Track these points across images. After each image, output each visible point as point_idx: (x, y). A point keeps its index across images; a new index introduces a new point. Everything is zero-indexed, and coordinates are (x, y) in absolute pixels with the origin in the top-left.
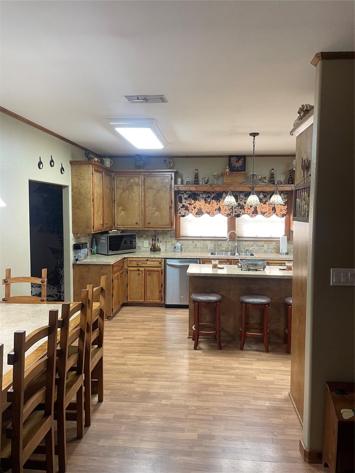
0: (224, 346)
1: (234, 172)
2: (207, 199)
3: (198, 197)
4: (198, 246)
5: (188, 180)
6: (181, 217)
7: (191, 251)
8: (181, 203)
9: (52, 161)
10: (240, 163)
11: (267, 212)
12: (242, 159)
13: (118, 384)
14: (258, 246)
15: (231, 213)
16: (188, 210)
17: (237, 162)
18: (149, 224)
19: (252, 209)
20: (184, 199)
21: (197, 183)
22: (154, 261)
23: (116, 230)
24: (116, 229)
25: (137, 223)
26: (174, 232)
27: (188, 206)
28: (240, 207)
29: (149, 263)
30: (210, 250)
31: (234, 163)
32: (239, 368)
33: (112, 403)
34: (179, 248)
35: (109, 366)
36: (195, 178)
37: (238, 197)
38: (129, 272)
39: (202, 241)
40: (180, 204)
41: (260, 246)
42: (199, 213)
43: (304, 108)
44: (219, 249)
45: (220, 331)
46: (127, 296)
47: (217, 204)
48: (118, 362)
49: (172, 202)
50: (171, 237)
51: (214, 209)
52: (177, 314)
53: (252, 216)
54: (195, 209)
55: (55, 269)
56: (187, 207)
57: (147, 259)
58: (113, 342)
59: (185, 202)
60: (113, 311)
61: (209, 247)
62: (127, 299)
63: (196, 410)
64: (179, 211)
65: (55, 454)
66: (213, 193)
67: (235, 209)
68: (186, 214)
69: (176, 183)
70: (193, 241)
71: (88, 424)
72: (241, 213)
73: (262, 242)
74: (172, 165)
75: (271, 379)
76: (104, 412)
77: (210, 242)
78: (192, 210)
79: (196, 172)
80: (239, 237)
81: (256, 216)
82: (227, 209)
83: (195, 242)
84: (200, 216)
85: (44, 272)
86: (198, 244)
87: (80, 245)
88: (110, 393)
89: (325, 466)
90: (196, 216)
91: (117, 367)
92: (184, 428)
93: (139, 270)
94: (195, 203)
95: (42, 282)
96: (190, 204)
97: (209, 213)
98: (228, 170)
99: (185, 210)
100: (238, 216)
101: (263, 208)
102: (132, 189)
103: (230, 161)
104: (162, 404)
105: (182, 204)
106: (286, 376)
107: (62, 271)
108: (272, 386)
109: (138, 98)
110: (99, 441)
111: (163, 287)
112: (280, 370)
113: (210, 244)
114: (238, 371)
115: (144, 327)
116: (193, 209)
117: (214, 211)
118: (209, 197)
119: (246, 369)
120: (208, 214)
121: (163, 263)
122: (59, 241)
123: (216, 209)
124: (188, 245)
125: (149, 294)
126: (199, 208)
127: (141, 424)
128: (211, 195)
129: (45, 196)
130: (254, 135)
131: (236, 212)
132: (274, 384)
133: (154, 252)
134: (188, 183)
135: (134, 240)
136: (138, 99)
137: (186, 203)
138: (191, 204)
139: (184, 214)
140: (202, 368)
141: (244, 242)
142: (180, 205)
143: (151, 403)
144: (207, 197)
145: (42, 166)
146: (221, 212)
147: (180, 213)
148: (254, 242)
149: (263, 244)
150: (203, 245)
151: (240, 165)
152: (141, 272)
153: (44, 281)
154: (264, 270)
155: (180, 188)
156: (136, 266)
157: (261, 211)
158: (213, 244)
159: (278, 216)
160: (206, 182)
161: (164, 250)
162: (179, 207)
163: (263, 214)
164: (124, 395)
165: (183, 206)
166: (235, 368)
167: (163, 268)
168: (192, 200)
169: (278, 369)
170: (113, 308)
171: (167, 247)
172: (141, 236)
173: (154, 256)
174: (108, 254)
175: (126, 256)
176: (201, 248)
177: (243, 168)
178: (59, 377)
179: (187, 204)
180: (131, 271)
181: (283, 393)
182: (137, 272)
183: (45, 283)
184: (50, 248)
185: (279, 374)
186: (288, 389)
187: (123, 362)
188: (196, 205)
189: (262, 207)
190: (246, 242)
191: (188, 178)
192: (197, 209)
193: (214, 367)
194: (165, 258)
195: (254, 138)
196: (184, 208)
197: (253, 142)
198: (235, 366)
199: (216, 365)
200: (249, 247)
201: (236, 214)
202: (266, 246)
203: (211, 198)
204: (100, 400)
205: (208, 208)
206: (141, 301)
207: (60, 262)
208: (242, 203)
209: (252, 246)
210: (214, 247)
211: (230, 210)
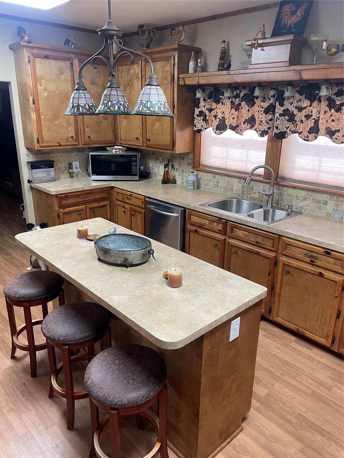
2: (234, 99)
3: (221, 97)
4: (220, 185)
5: (199, 64)
7: (212, 191)
8: (199, 107)
11: (339, 131)
14: (315, 201)
15: (269, 128)
16: (207, 121)
18: (149, 140)
19: (311, 123)
20: (203, 101)
22: (137, 198)
24: (121, 145)
25: (137, 139)
26: (192, 157)
28: (287, 118)
29: (134, 200)
30: (235, 194)
34: (191, 184)
36: (220, 59)
38: (116, 207)
39: (226, 178)
41: (319, 202)
42: (221, 127)
44: (248, 194)
47: (249, 110)
49: (174, 107)
53: (308, 137)
54: (215, 119)
56: (206, 115)
57: (132, 193)
59: (204, 107)
61: (234, 188)
64: (193, 122)
66: (244, 88)
67: (277, 121)
68: (203, 128)
70: (215, 175)
72: (288, 131)
73: (324, 195)
77: (237, 180)
79: (223, 46)
80: (283, 179)
81: (316, 137)
82: (264, 122)
83: (217, 176)
84: (221, 133)
86: (220, 181)
90: (216, 133)
93: (124, 207)
94: (216, 107)
96: (210, 110)
97: (234, 128)
98: (259, 36)
99: (202, 120)
100: (282, 136)
101: (333, 121)
103: (279, 14)
105: (199, 110)
113: (236, 184)
116: (213, 119)
117: (242, 123)
118: (237, 96)
120: (232, 129)
121: (144, 203)
123: (246, 120)
124: (208, 180)
126: (221, 118)
128: (240, 92)
131: (277, 128)
135: (134, 163)
137: (206, 107)
138: (212, 110)
139: (200, 128)
141: (291, 189)
142: (197, 111)
144: (234, 97)
147: (194, 126)
148: (310, 193)
149: (326, 199)
150: (227, 185)
152: (126, 209)
156: (122, 200)
157: (327, 128)
158: (241, 185)
161: (181, 183)
162: (196, 115)
163: (331, 134)
165: (201, 112)
167: (145, 210)
168: (212, 103)
172: (157, 159)
174: (92, 178)
175: (113, 184)
176: (224, 188)
177: (300, 27)
179: (206, 110)
180: (118, 207)
182: (123, 210)
188: (217, 112)
189: (333, 118)
190: (295, 190)
191: (199, 61)
192: (218, 120)
196: (201, 118)
200: (298, 200)
201: (278, 132)
202: (331, 204)
203: (240, 99)
205: (234, 118)
208: (292, 109)
209: (304, 200)
210: (242, 190)
211: (268, 123)
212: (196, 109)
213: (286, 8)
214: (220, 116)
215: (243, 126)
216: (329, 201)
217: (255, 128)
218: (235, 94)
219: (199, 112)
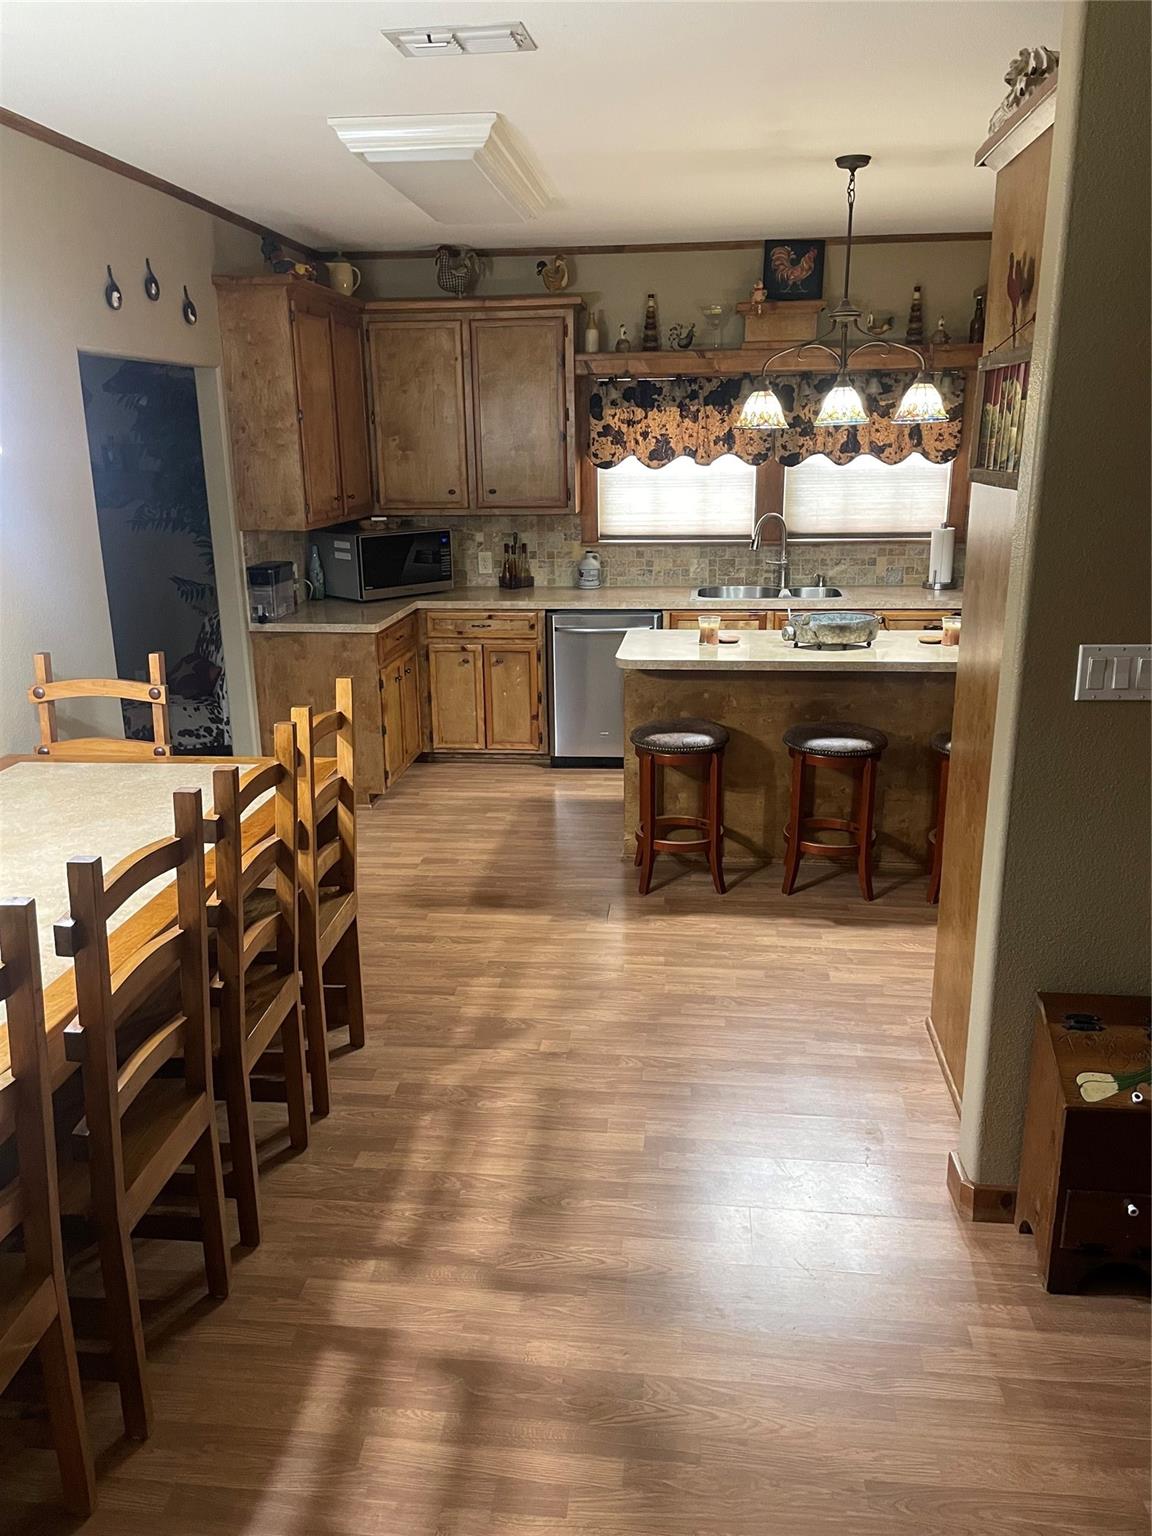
0: (733, 884)
1: (780, 304)
2: (687, 401)
3: (656, 396)
4: (656, 568)
5: (623, 337)
6: (599, 469)
7: (635, 584)
8: (600, 418)
9: (151, 280)
10: (802, 270)
11: (890, 446)
12: (812, 254)
13: (410, 997)
14: (855, 562)
15: (768, 449)
16: (623, 444)
17: (795, 263)
18: (493, 492)
19: (842, 437)
20: (609, 406)
21: (652, 344)
22: (511, 620)
23: (385, 519)
24: (385, 513)
25: (451, 493)
26: (578, 521)
27: (624, 428)
28: (798, 430)
29: (498, 627)
30: (696, 579)
31: (782, 267)
32: (777, 947)
33: (391, 1050)
34: (594, 576)
35: (382, 944)
36: (646, 328)
37: (795, 395)
38: (432, 656)
39: (669, 552)
40: (597, 422)
41: (863, 562)
42: (660, 455)
43: (1027, 63)
44: (725, 574)
45: (720, 840)
46: (431, 733)
47: (723, 421)
48: (407, 931)
49: (567, 417)
50: (565, 539)
51: (712, 438)
52: (590, 786)
53: (840, 458)
54: (645, 439)
55: (197, 647)
56: (620, 432)
57: (491, 612)
58: (391, 872)
59: (614, 416)
60: (386, 778)
61: (692, 570)
62: (431, 740)
63: (642, 1070)
64: (593, 449)
65: (227, 1196)
66: (709, 381)
67: (782, 436)
68: (615, 459)
69: (580, 348)
70: (641, 550)
71: (321, 1110)
72: (803, 451)
73: (871, 550)
74: (564, 282)
75: (876, 979)
76: (366, 1074)
77: (698, 551)
78: (637, 442)
79: (651, 303)
80: (793, 535)
81: (852, 458)
82: (756, 439)
83: (647, 552)
84: (663, 465)
85: (154, 660)
86: (656, 562)
87: (267, 569)
88: (388, 1021)
90: (648, 466)
91: (405, 946)
92: (606, 1120)
93: (464, 649)
94: (646, 417)
95: (151, 693)
96: (630, 423)
97: (693, 454)
98: (759, 296)
99: (612, 443)
100: (793, 460)
101: (877, 430)
102: (431, 373)
103: (767, 260)
104: (541, 1053)
105: (603, 423)
106: (921, 971)
107: (219, 656)
108: (876, 1001)
109: (429, 36)
110: (355, 1157)
111: (544, 701)
112: (904, 953)
113: (696, 560)
114: (774, 956)
115: (486, 827)
116: (640, 439)
117: (712, 444)
118: (693, 396)
119: (799, 950)
120: (689, 455)
121: (540, 627)
122: (202, 555)
123: (718, 437)
124: (624, 564)
125: (498, 725)
126: (659, 437)
127: (479, 1108)
128: (701, 388)
129: (141, 402)
130: (854, 163)
131: (784, 447)
132: (883, 995)
133: (511, 588)
134: (622, 346)
135: (443, 551)
136: (430, 41)
137: (617, 417)
138: (634, 423)
139: (609, 458)
140: (662, 947)
141: (811, 551)
142: (597, 426)
143: (509, 1049)
144: (687, 397)
145: (120, 298)
146: (736, 448)
147: (596, 456)
148: (845, 551)
149: (873, 556)
150: (675, 564)
151: (805, 275)
152: (471, 654)
153: (159, 692)
154: (869, 644)
155: (593, 366)
156: (456, 635)
157: (871, 443)
158: (707, 560)
159: (927, 458)
160: (684, 342)
161: (546, 583)
162: (594, 435)
163: (878, 451)
164: (429, 1028)
165: (607, 428)
166: (766, 949)
167: (541, 641)
168: (635, 409)
169: (898, 948)
170: (388, 769)
171: (553, 572)
172: (469, 537)
173: (512, 605)
174: (361, 597)
175: (420, 604)
176: (667, 573)
177: (814, 288)
178: (222, 983)
179: (619, 424)
180: (438, 654)
181: (909, 1020)
182: (461, 657)
183: (163, 700)
184: (176, 580)
185: (899, 965)
186: (926, 1009)
187: (424, 932)
188: (648, 426)
189: (877, 426)
190: (818, 550)
191: (623, 330)
192: (654, 440)
193: (701, 945)
194: (547, 611)
195: (853, 175)
196: (610, 439)
197: (850, 191)
198: (767, 941)
199: (707, 941)
200: (824, 568)
201: (786, 454)
202: (882, 560)
203: (701, 399)
204: (357, 1042)
205: (691, 436)
206: (477, 747)
207: (212, 626)
209: (837, 564)
210: (710, 570)
211: (765, 441)
212: (593, 421)
213: (779, 253)
214: (657, 433)
215: (714, 449)
216: (878, 559)
217: (734, 451)
218: (689, 392)
219: (604, 427)
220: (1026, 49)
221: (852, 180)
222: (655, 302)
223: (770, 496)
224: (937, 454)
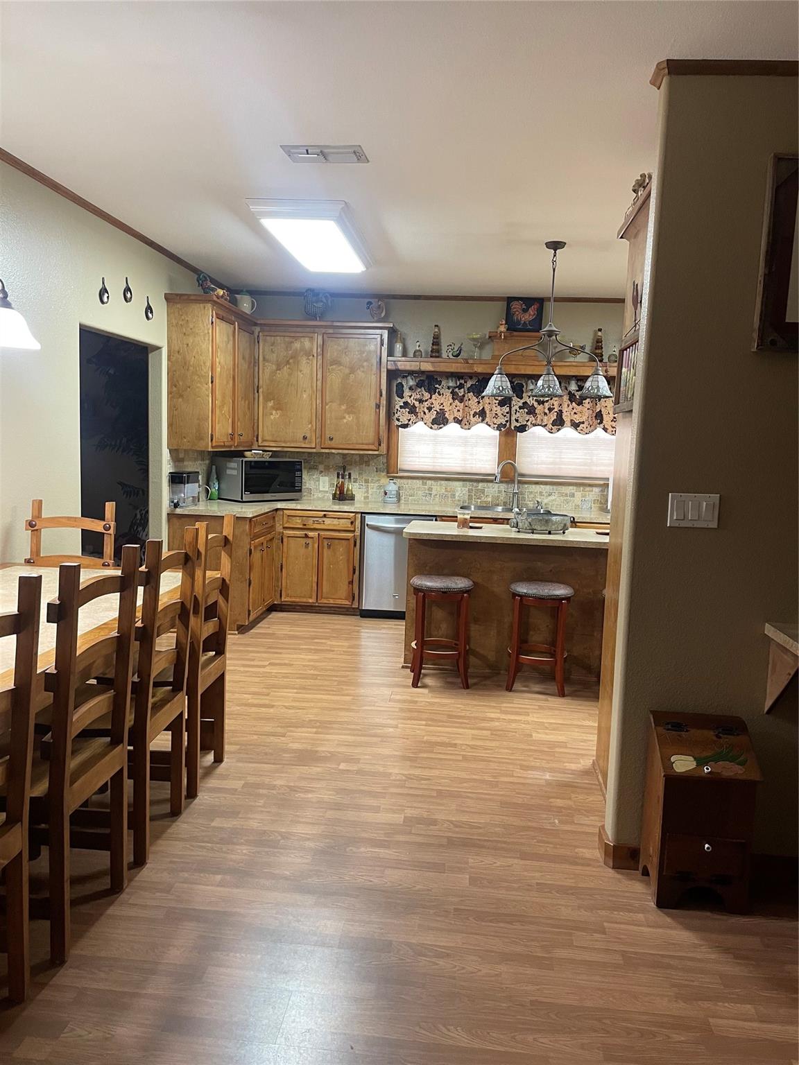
0: (475, 684)
1: (515, 333)
2: (457, 390)
3: (437, 386)
4: (434, 492)
5: (418, 348)
6: (400, 429)
7: (420, 502)
8: (402, 397)
9: (128, 289)
10: (530, 315)
11: (583, 423)
12: (535, 306)
13: (255, 737)
14: (561, 494)
15: (507, 421)
16: (416, 414)
17: (525, 311)
18: (331, 439)
19: (553, 416)
20: (408, 390)
21: (437, 354)
22: (338, 518)
23: (261, 452)
24: (261, 448)
25: (305, 438)
26: (385, 461)
28: (526, 410)
29: (329, 522)
30: (459, 501)
31: (517, 313)
32: (499, 719)
33: (240, 765)
34: (393, 495)
35: (238, 708)
36: (433, 344)
37: (524, 389)
38: (285, 540)
39: (443, 482)
40: (400, 399)
41: (566, 495)
42: (440, 420)
44: (478, 498)
45: (467, 652)
46: (281, 591)
47: (479, 402)
48: (256, 702)
49: (381, 395)
50: (377, 472)
51: (472, 413)
52: (384, 628)
53: (552, 429)
54: (429, 411)
55: (130, 530)
56: (414, 406)
57: (325, 513)
58: (247, 669)
59: (410, 397)
60: (249, 615)
61: (457, 494)
62: (281, 596)
63: (405, 781)
64: (396, 416)
65: (129, 828)
66: (471, 378)
67: (516, 413)
68: (410, 423)
69: (391, 353)
70: (425, 481)
71: (192, 794)
72: (529, 423)
73: (571, 488)
74: (383, 315)
75: (562, 738)
76: (224, 777)
77: (461, 483)
78: (425, 413)
79: (436, 330)
80: (523, 475)
81: (559, 429)
82: (499, 414)
83: (429, 482)
84: (441, 428)
85: (110, 507)
86: (434, 488)
87: (182, 473)
88: (239, 750)
89: (643, 875)
90: (431, 428)
91: (254, 709)
92: (380, 807)
93: (306, 536)
94: (431, 398)
95: (104, 527)
96: (421, 401)
97: (459, 421)
98: (503, 329)
99: (409, 413)
100: (522, 429)
101: (575, 413)
102: (297, 363)
103: (508, 308)
104: (340, 770)
105: (404, 400)
106: (591, 736)
107: (145, 534)
108: (561, 750)
109: (307, 151)
110: (213, 821)
111: (357, 572)
112: (583, 726)
113: (459, 489)
114: (497, 724)
115: (313, 647)
116: (427, 411)
117: (472, 416)
118: (461, 386)
119: (515, 721)
120: (457, 422)
121: (358, 523)
122: (141, 469)
123: (475, 412)
124: (414, 489)
125: (326, 587)
126: (438, 410)
127: (296, 797)
128: (466, 382)
129: (110, 371)
130: (555, 246)
131: (517, 421)
132: (566, 747)
133: (339, 500)
134: (417, 354)
135: (298, 474)
136: (308, 154)
137: (412, 398)
138: (423, 401)
139: (406, 423)
140: (425, 716)
141: (534, 486)
142: (399, 402)
143: (318, 767)
144: (456, 387)
145: (108, 297)
146: (487, 420)
147: (398, 420)
148: (555, 487)
149: (573, 491)
150: (446, 491)
151: (531, 318)
152: (311, 539)
153: (110, 526)
154: (564, 533)
155: (399, 364)
156: (301, 526)
157: (571, 420)
158: (467, 489)
159: (606, 432)
160: (455, 354)
161: (363, 498)
162: (397, 407)
163: (576, 425)
164: (266, 754)
165: (406, 403)
166: (492, 720)
167: (358, 533)
168: (424, 392)
169: (579, 723)
170: (251, 609)
171: (367, 492)
172: (313, 468)
173: (340, 508)
174: (242, 498)
175: (279, 505)
176: (441, 496)
177: (537, 324)
178: (139, 679)
179: (414, 401)
180: (289, 538)
181: (582, 761)
182: (303, 541)
183: (112, 531)
184: (120, 483)
185: (578, 732)
186: (593, 756)
187: (267, 702)
188: (432, 404)
189: (575, 411)
190: (538, 486)
191: (418, 344)
192: (435, 412)
193: (450, 716)
194: (362, 513)
195: (555, 252)
196: (408, 410)
197: (553, 262)
198: (493, 715)
199: (454, 714)
200: (542, 497)
201: (518, 425)
202: (578, 495)
203: (466, 389)
204: (219, 760)
205: (459, 411)
206: (310, 601)
207: (141, 515)
208: (531, 401)
209: (549, 495)
210: (469, 495)
211: (505, 416)
212: (397, 399)
213: (516, 306)
214: (437, 408)
215: (473, 420)
216: (576, 493)
217: (485, 422)
218: (458, 384)
219: (404, 403)
220: (644, 174)
221: (555, 256)
222: (439, 330)
223: (508, 450)
224: (613, 429)
